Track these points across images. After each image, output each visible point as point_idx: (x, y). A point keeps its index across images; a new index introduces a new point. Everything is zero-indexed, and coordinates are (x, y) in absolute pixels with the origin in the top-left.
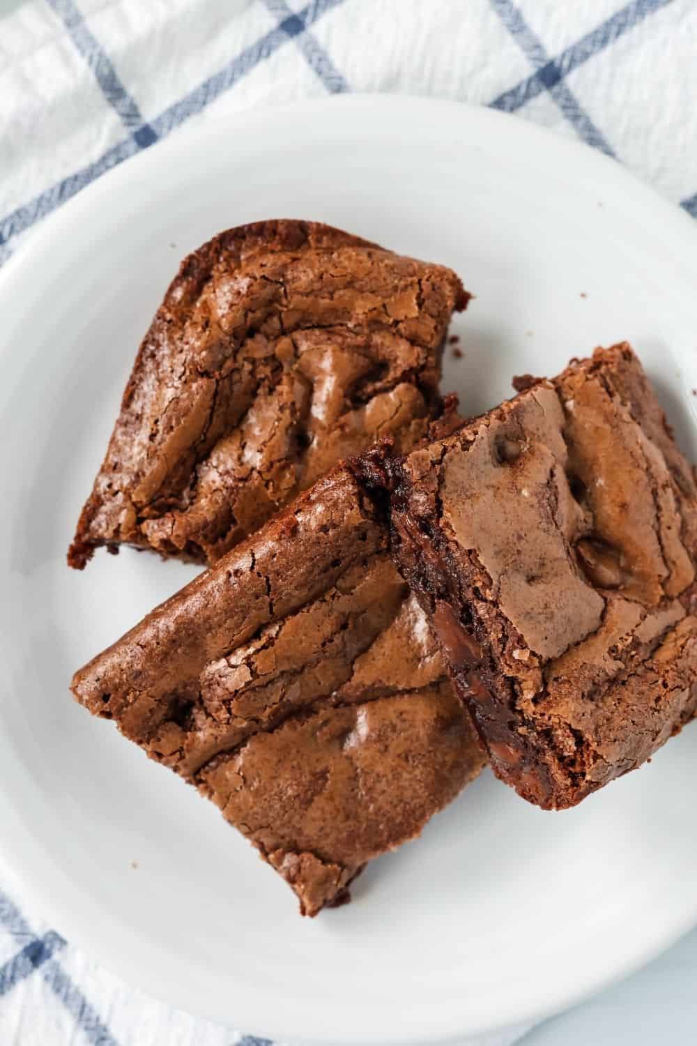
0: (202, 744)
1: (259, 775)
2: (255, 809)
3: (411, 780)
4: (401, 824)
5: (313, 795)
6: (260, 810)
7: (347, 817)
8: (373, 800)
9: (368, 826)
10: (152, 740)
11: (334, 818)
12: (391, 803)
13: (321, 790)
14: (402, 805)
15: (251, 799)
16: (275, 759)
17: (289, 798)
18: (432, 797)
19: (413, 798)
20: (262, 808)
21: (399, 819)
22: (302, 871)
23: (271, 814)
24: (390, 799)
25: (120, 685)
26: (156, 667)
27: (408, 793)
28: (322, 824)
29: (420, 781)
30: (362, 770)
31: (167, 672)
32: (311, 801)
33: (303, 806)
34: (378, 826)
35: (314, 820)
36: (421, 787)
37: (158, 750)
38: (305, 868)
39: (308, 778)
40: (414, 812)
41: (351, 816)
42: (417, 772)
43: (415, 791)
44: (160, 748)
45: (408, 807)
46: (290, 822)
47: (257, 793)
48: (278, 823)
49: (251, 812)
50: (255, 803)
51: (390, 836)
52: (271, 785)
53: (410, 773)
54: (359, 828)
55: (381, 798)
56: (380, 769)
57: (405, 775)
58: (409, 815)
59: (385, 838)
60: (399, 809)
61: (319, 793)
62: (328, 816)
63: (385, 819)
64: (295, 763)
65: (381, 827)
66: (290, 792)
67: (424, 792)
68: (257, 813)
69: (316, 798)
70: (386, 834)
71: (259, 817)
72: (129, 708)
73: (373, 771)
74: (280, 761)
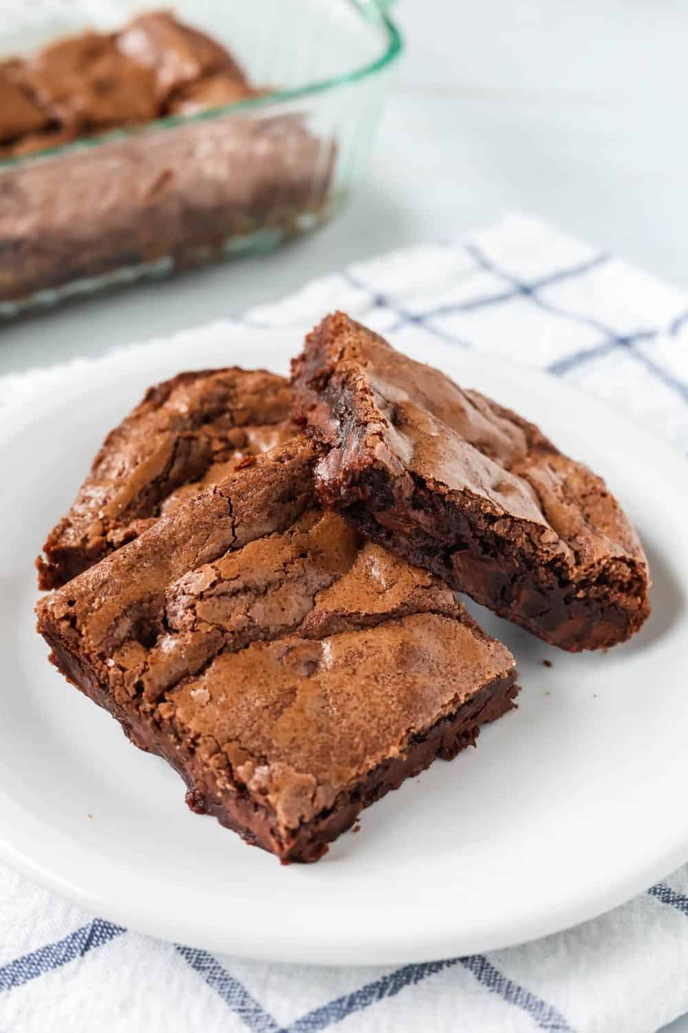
0: (166, 657)
1: (225, 691)
2: (222, 721)
3: (383, 696)
4: (377, 738)
5: (282, 707)
6: (227, 721)
7: (320, 730)
8: (343, 716)
9: (341, 738)
10: (115, 654)
11: (306, 730)
12: (365, 718)
13: (290, 703)
14: (376, 720)
15: (217, 713)
16: (241, 677)
17: (257, 709)
18: (406, 712)
19: (386, 714)
20: (229, 719)
21: (374, 733)
22: (274, 781)
23: (239, 725)
24: (362, 715)
25: (87, 593)
26: (122, 576)
27: (382, 709)
28: (294, 735)
29: (392, 696)
30: (331, 690)
31: (133, 582)
32: (280, 712)
33: (274, 717)
34: (352, 739)
35: (284, 730)
36: (393, 702)
37: (122, 664)
38: (277, 777)
39: (277, 692)
40: (388, 727)
41: (324, 729)
42: (388, 689)
43: (387, 706)
44: (123, 661)
45: (382, 722)
46: (259, 732)
47: (224, 707)
48: (247, 734)
49: (218, 723)
50: (221, 715)
51: (365, 750)
52: (239, 699)
53: (381, 690)
54: (333, 740)
55: (353, 714)
56: (349, 689)
57: (376, 692)
58: (384, 730)
59: (360, 750)
60: (374, 723)
61: (288, 705)
62: (299, 727)
63: (360, 732)
64: (262, 681)
65: (356, 740)
66: (258, 703)
67: (397, 707)
68: (224, 724)
69: (285, 710)
70: (361, 746)
71: (226, 728)
72: (94, 614)
73: (342, 691)
74: (246, 678)
